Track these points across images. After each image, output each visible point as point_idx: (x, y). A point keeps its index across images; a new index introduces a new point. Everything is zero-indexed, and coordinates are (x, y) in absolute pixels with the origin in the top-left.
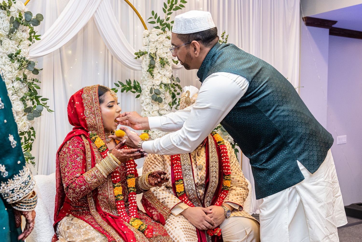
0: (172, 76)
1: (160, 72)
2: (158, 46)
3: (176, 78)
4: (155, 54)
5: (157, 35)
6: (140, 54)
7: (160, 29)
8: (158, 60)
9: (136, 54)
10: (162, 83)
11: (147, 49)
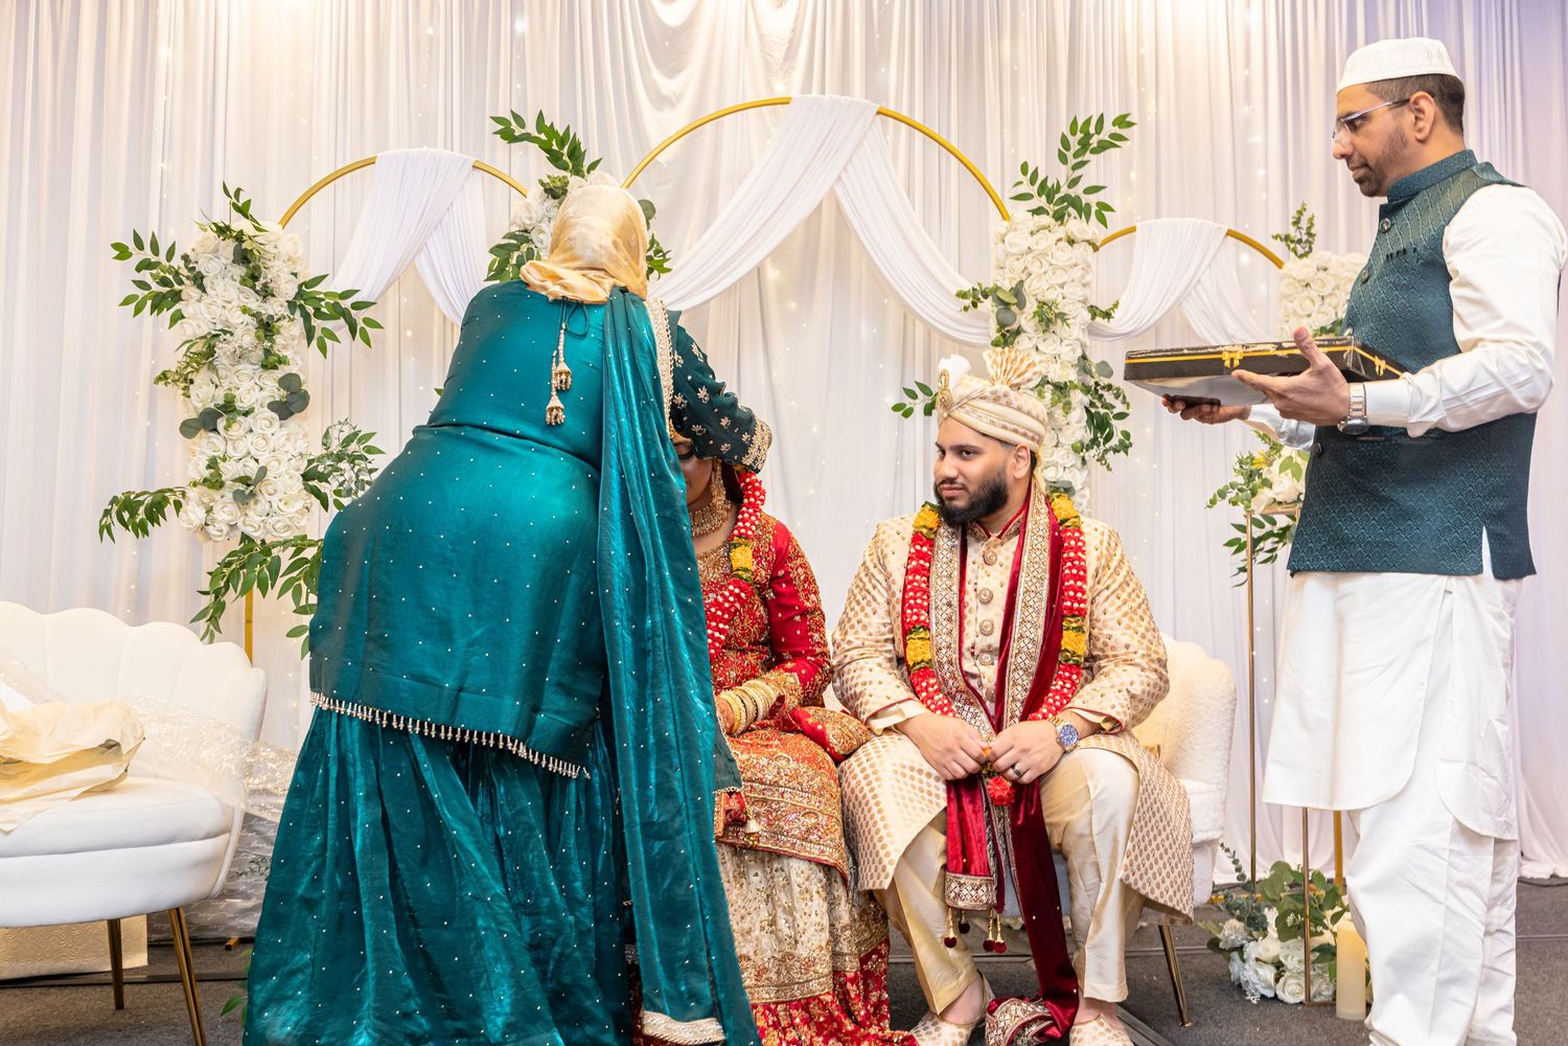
0: (1084, 357)
1: (1039, 347)
2: (1031, 269)
3: (1098, 365)
4: (1017, 291)
5: (1032, 233)
6: (974, 297)
7: (1048, 214)
8: (1031, 306)
9: (962, 295)
10: (1045, 381)
11: (999, 278)
